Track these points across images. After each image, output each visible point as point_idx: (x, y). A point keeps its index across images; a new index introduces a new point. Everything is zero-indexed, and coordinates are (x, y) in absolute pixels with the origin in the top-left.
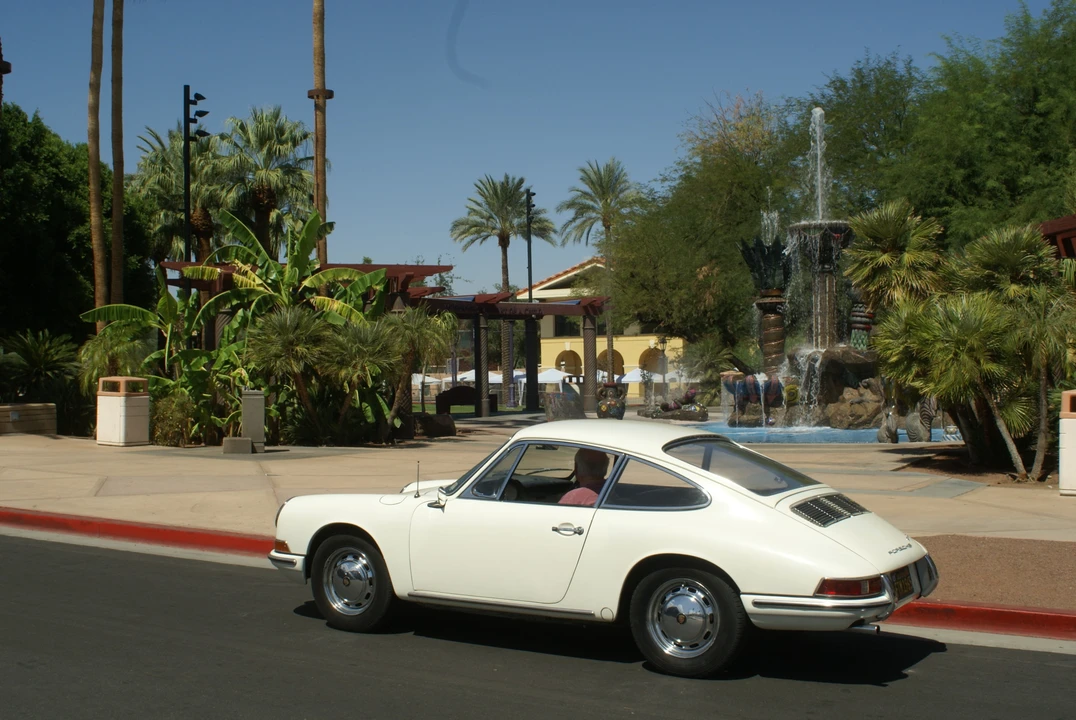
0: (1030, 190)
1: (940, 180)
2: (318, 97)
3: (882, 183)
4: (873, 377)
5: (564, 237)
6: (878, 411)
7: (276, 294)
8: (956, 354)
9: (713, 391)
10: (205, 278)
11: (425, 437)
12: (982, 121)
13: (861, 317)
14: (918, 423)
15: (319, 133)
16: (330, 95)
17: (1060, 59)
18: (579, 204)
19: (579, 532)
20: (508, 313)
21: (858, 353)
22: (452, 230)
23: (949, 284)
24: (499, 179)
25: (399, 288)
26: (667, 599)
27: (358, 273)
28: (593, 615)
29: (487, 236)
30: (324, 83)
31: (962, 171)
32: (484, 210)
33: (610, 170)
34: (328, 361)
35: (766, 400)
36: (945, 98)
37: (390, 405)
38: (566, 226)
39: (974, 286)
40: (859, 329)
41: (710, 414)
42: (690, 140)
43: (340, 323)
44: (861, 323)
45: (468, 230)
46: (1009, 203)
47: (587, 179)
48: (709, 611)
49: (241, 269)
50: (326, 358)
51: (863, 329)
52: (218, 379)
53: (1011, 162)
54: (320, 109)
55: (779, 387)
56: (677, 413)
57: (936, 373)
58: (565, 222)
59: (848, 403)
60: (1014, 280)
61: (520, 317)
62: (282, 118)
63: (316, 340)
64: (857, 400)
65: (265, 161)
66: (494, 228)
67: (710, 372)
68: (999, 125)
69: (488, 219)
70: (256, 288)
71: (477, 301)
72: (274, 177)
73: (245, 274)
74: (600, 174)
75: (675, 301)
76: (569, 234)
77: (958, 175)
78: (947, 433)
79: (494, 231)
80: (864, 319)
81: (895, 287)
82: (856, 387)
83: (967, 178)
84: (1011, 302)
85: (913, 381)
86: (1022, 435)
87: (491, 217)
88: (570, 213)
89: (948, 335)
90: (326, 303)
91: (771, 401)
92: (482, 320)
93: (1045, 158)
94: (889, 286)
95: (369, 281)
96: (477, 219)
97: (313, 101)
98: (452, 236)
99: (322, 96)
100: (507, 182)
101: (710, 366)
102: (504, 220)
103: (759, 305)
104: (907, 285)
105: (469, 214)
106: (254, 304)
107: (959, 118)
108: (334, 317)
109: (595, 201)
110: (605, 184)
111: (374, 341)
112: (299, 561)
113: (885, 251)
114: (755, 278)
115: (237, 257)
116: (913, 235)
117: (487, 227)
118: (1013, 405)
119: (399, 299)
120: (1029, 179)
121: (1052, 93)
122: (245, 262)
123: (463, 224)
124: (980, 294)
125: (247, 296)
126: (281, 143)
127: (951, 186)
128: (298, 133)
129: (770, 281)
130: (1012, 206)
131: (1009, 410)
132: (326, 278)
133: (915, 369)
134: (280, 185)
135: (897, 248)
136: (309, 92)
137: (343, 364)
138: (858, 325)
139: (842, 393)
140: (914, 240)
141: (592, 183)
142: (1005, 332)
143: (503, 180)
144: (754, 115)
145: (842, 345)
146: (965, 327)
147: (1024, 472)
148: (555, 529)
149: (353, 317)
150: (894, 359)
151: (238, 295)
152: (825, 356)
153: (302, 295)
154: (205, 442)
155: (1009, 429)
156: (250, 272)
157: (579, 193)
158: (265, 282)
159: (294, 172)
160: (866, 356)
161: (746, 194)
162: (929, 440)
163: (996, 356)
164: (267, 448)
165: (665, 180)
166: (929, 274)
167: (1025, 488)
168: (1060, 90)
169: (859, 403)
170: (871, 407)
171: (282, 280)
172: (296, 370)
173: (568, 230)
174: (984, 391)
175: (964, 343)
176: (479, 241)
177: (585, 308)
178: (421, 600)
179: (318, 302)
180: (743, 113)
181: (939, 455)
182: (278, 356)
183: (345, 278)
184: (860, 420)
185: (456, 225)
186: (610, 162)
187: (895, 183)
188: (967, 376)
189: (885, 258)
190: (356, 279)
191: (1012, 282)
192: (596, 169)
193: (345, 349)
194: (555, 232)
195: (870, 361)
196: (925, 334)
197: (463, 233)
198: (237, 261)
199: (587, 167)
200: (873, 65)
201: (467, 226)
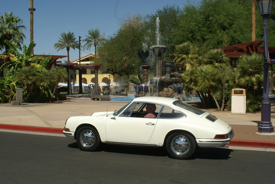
0: (207, 40)
1: (185, 36)
2: (31, 10)
3: (171, 37)
4: (171, 85)
5: (84, 48)
6: (173, 93)
7: (21, 63)
8: (204, 80)
9: (127, 88)
10: (2, 58)
11: (59, 100)
12: (195, 22)
13: (168, 70)
14: (185, 97)
15: (32, 20)
16: (34, 10)
17: (214, 8)
18: (88, 40)
19: (154, 125)
20: (76, 68)
21: (168, 79)
22: (54, 46)
23: (200, 63)
24: (67, 33)
25: (54, 61)
26: (176, 141)
27: (43, 57)
28: (157, 145)
29: (64, 48)
30: (33, 6)
31: (191, 34)
32: (63, 41)
33: (96, 31)
34: (38, 81)
35: (145, 91)
36: (186, 16)
37: (52, 92)
38: (84, 45)
39: (206, 63)
40: (168, 73)
41: (128, 94)
42: (121, 25)
43: (40, 70)
44: (168, 71)
45: (59, 46)
46: (202, 42)
47: (90, 33)
48: (187, 143)
49: (12, 56)
50: (37, 80)
51: (169, 73)
52: (6, 85)
53: (203, 33)
54: (32, 13)
55: (148, 87)
56: (120, 94)
57: (199, 84)
58: (84, 44)
59: (165, 92)
60: (217, 62)
61: (77, 69)
62: (13, 15)
63: (34, 75)
64: (167, 91)
65: (8, 27)
66: (65, 46)
67: (126, 84)
68: (200, 23)
69: (64, 43)
70: (16, 61)
71: (68, 65)
72: (11, 31)
73: (13, 57)
74: (94, 32)
75: (118, 65)
76: (85, 48)
77: (190, 35)
78: (192, 99)
79: (66, 47)
80: (169, 71)
81: (187, 63)
82: (167, 87)
83: (192, 36)
84: (216, 67)
85: (192, 86)
86: (219, 99)
87: (65, 43)
88: (86, 42)
89: (202, 75)
90: (35, 65)
91: (146, 91)
92: (69, 70)
93: (211, 32)
94: (185, 63)
95: (47, 59)
96: (61, 43)
97: (30, 11)
98: (54, 48)
99: (32, 10)
100: (70, 34)
101: (127, 82)
102: (68, 44)
103: (142, 67)
104: (190, 63)
105: (59, 42)
106: (16, 65)
107: (190, 21)
108: (38, 69)
109: (92, 39)
110: (95, 35)
111: (50, 75)
112: (73, 134)
113: (184, 54)
114: (141, 60)
115: (10, 53)
116: (191, 50)
117: (64, 45)
118: (217, 92)
119: (53, 65)
120: (207, 37)
121: (212, 16)
122: (13, 54)
123: (57, 44)
124: (208, 65)
125: (14, 63)
126: (13, 22)
127: (188, 38)
128: (17, 19)
129: (145, 60)
130: (203, 43)
131: (216, 94)
132: (35, 58)
133: (193, 84)
134: (13, 33)
135: (187, 54)
136: (29, 9)
137: (42, 81)
138: (168, 72)
139: (164, 89)
140: (191, 52)
141: (91, 34)
142: (215, 75)
143: (68, 33)
144: (138, 18)
145: (164, 77)
146: (206, 73)
147: (220, 108)
148: (147, 124)
149: (43, 69)
150: (187, 81)
151: (11, 63)
152: (159, 80)
153: (28, 63)
154: (3, 102)
155: (216, 98)
156: (14, 57)
157: (88, 37)
158: (18, 59)
159: (16, 30)
160: (170, 80)
161: (136, 39)
162: (188, 101)
163: (213, 80)
164: (23, 104)
165: (115, 34)
166: (195, 60)
167: (220, 112)
168: (214, 15)
169: (168, 91)
170: (171, 92)
171: (23, 59)
172: (29, 83)
173: (85, 47)
174: (210, 89)
175: (206, 77)
176: (61, 49)
177: (95, 67)
178: (108, 143)
179: (33, 65)
180: (135, 18)
181: (195, 104)
182: (24, 79)
183: (40, 59)
184: (168, 96)
185: (56, 45)
186: (96, 29)
187: (174, 37)
188: (207, 85)
189: (184, 56)
190: (43, 59)
191: (216, 63)
192: (92, 31)
193: (42, 77)
194: (82, 47)
195: (171, 81)
196: (196, 75)
197: (58, 47)
198: (11, 54)
199: (90, 30)
200: (168, 7)
201: (58, 45)
